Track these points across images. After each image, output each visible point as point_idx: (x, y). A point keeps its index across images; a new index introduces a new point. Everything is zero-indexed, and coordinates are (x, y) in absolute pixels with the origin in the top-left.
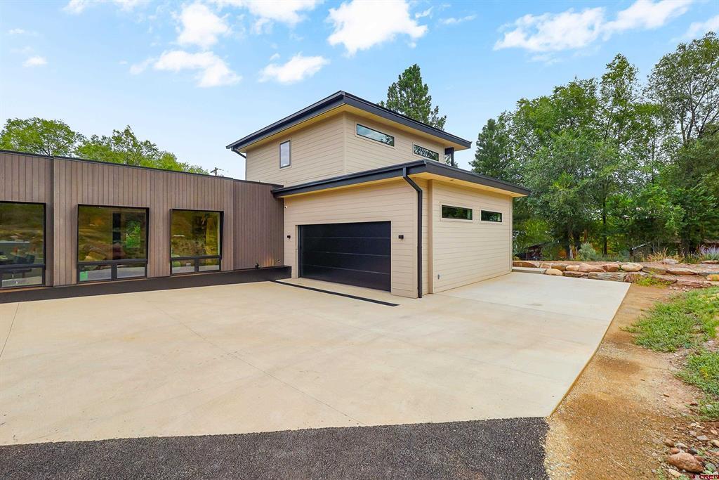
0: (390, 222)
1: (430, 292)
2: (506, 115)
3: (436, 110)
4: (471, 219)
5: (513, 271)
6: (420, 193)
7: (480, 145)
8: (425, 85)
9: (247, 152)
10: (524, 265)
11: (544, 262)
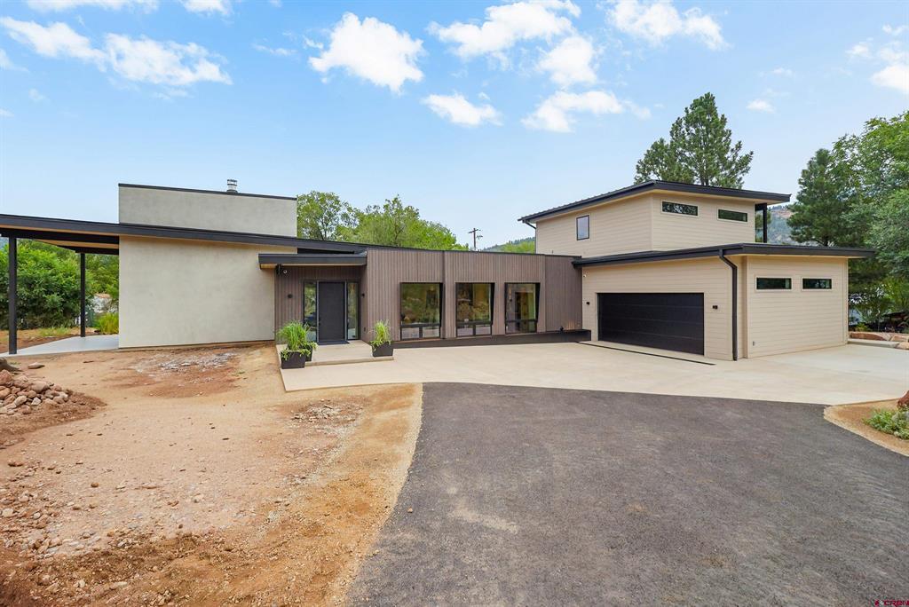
0: (703, 294)
1: (745, 357)
2: (847, 140)
3: (739, 146)
4: (790, 288)
5: (849, 343)
6: (734, 269)
7: (805, 184)
8: (723, 116)
9: (537, 223)
10: (866, 337)
11: (896, 335)
